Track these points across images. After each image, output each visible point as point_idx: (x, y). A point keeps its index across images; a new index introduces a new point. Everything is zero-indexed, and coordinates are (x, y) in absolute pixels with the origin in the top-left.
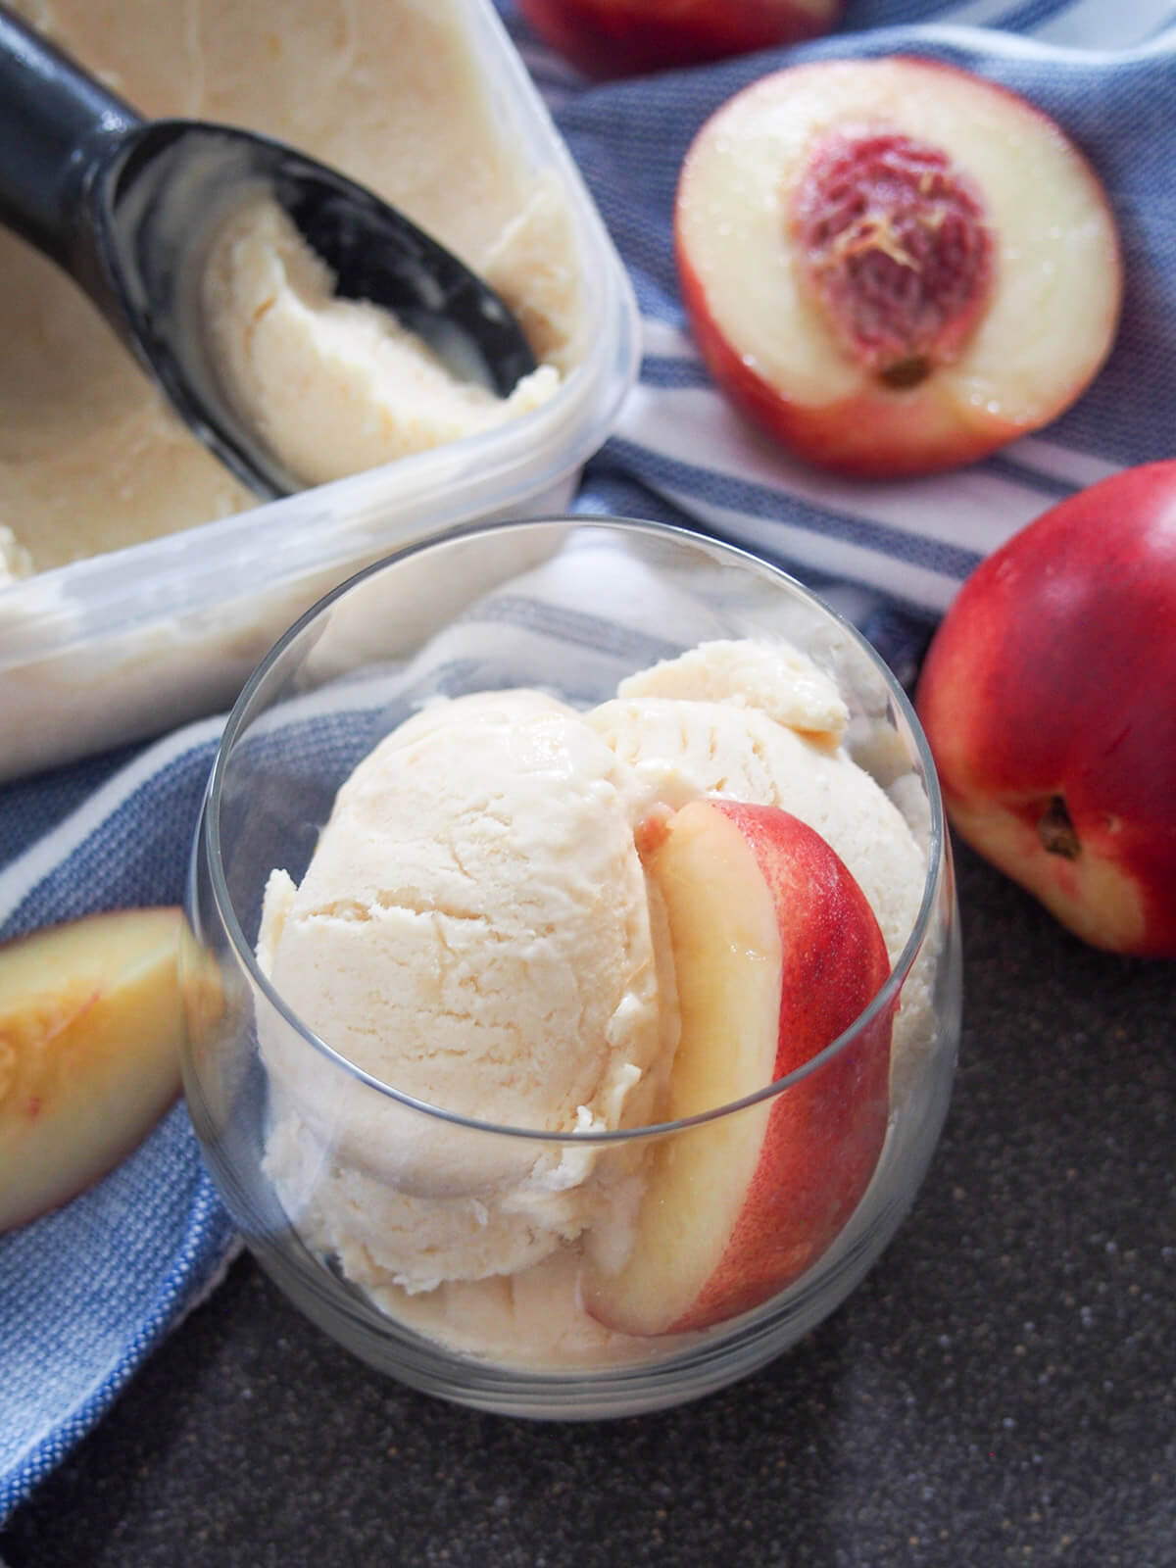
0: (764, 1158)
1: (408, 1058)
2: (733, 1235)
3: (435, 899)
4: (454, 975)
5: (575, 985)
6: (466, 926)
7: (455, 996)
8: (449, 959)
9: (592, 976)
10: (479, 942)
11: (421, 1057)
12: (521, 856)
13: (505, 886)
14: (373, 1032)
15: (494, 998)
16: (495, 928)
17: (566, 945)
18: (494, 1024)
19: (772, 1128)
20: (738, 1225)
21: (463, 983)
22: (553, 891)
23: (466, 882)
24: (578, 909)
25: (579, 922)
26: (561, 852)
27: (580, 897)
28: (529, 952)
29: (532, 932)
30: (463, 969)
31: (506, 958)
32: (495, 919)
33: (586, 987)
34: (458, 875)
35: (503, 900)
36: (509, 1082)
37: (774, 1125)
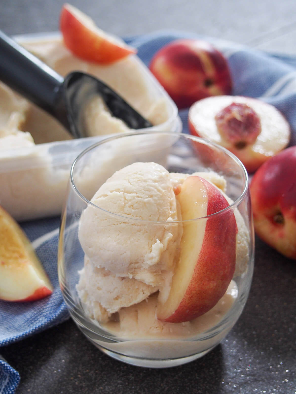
0: (203, 247)
1: (114, 224)
2: (195, 270)
3: (124, 190)
4: (127, 205)
5: (157, 210)
6: (131, 195)
7: (127, 210)
8: (126, 201)
9: (161, 209)
10: (134, 198)
11: (117, 224)
12: (145, 181)
13: (141, 187)
14: (106, 220)
15: (137, 210)
16: (138, 195)
17: (155, 200)
18: (137, 216)
19: (205, 239)
20: (196, 267)
21: (129, 207)
22: (153, 188)
23: (132, 186)
24: (158, 193)
25: (159, 196)
26: (155, 181)
27: (159, 191)
28: (146, 200)
29: (147, 196)
30: (130, 203)
31: (140, 202)
32: (138, 193)
33: (160, 211)
34: (130, 185)
35: (141, 189)
36: (139, 231)
37: (205, 238)
